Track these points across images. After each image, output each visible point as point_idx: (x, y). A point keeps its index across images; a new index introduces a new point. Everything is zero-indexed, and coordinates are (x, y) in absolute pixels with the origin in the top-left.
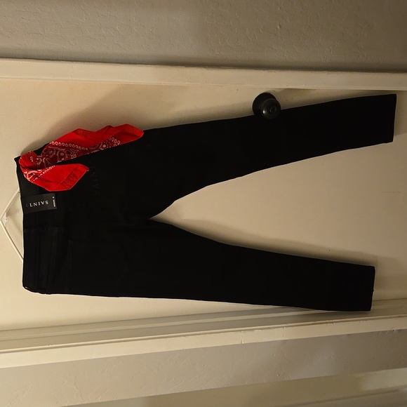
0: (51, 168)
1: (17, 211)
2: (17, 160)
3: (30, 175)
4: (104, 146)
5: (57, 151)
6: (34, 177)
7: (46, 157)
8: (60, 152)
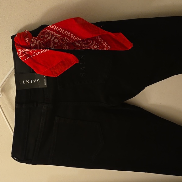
0: (45, 51)
1: (11, 88)
2: (13, 37)
3: (22, 54)
4: (95, 47)
5: (53, 35)
6: (27, 56)
7: (41, 40)
8: (55, 38)
